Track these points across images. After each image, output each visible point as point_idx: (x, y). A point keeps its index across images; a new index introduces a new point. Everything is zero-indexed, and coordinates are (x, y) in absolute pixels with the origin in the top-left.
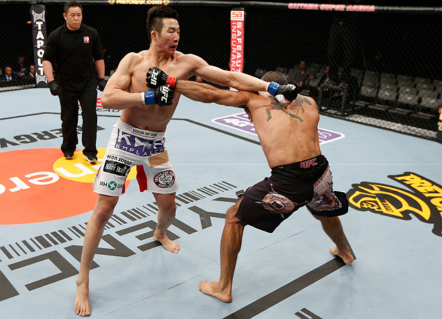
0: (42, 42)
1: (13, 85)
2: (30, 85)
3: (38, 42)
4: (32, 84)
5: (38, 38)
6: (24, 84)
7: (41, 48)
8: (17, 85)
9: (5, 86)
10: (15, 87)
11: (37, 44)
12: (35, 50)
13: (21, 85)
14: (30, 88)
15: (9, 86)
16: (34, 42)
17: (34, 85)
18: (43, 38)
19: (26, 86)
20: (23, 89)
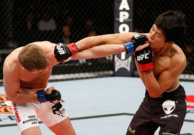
0: (127, 15)
1: (84, 72)
2: (106, 73)
3: (122, 14)
4: (108, 70)
5: (121, 7)
6: (99, 71)
7: (125, 22)
8: (89, 71)
9: (74, 72)
10: (87, 75)
11: (119, 17)
12: (116, 24)
13: (94, 71)
14: (106, 76)
15: (79, 72)
16: (115, 15)
17: (111, 72)
18: (128, 8)
19: (101, 73)
20: (96, 77)
